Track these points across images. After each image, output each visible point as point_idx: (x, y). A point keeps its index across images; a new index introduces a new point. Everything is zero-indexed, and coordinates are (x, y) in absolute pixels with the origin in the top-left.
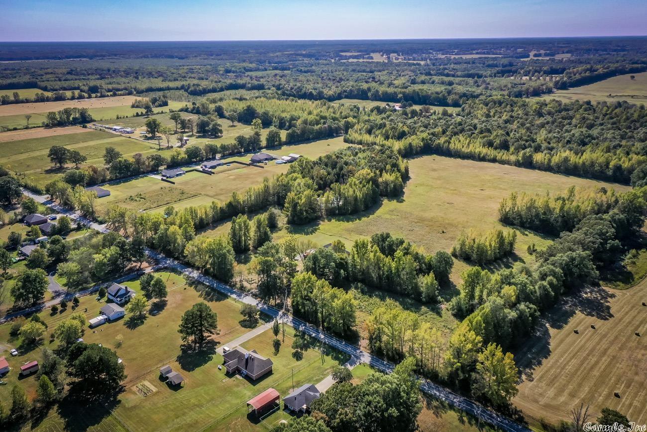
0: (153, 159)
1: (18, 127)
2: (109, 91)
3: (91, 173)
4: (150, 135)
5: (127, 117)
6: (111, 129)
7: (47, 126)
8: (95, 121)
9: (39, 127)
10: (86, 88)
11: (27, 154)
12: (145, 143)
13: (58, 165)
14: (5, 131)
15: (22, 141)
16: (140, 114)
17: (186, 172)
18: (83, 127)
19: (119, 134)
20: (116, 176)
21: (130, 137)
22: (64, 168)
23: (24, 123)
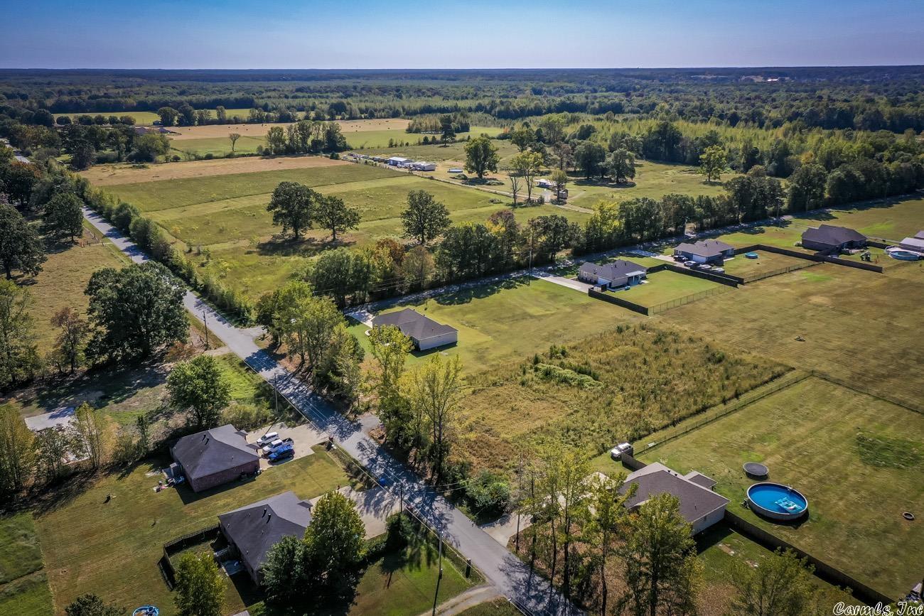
0: (546, 229)
1: (215, 155)
2: (362, 111)
3: (388, 261)
4: (474, 175)
5: (407, 144)
6: (386, 162)
7: (266, 154)
8: (351, 149)
9: (252, 155)
10: (326, 107)
11: (223, 204)
12: (470, 191)
13: (290, 231)
14: (190, 160)
15: (219, 177)
16: (430, 139)
17: (651, 270)
18: (332, 158)
19: (407, 171)
20: (451, 273)
21: (432, 178)
22: (303, 242)
23: (227, 149)
